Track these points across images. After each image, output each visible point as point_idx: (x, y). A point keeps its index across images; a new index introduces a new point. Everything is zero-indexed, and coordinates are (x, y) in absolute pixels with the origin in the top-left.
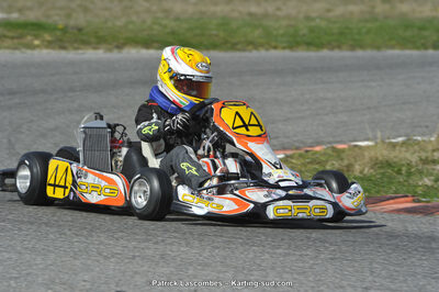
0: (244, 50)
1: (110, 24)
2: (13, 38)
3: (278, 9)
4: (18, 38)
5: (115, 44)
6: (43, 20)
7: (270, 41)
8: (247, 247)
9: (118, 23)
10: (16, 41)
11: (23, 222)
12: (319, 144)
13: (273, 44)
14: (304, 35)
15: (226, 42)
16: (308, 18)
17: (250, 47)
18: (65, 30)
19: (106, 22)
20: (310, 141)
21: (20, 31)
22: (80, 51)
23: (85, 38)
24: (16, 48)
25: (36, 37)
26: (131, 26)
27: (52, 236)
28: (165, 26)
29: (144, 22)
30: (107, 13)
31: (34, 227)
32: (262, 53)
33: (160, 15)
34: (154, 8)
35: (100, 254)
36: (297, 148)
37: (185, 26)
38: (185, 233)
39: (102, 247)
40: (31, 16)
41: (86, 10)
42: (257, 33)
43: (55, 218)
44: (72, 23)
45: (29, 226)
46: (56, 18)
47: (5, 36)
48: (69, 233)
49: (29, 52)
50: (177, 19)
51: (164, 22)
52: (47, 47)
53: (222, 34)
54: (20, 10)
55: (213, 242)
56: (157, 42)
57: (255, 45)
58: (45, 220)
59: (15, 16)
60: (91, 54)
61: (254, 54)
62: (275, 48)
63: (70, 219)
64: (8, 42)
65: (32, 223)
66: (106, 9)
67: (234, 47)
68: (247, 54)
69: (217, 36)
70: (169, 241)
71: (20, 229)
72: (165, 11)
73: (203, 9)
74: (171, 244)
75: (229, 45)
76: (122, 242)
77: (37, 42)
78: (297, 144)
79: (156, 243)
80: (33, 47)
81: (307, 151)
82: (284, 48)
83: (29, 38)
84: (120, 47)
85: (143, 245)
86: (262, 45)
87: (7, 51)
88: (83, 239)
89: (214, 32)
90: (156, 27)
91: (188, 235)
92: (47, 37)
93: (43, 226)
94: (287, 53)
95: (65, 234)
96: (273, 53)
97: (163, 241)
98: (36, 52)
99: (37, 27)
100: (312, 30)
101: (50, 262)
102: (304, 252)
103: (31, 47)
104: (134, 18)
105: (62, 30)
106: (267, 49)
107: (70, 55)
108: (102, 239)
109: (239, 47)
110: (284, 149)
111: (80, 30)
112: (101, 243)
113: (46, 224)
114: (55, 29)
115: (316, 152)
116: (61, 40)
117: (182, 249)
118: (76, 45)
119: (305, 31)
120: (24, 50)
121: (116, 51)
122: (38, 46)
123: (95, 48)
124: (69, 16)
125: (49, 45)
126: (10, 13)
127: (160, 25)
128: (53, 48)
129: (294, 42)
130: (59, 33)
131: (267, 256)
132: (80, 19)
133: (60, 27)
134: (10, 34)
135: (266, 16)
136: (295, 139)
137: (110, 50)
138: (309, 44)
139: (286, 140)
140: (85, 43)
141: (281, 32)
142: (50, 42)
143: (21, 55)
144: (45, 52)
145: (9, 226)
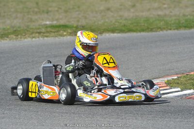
0: (157, 31)
1: (96, 23)
2: (54, 32)
3: (171, 12)
4: (57, 32)
5: (99, 32)
6: (67, 23)
7: (168, 27)
8: (163, 119)
9: (100, 23)
10: (56, 33)
11: (63, 113)
12: (192, 71)
13: (169, 28)
14: (183, 23)
15: (148, 28)
16: (184, 15)
19: (95, 23)
20: (189, 70)
21: (57, 29)
24: (56, 37)
25: (65, 31)
26: (105, 24)
27: (76, 118)
28: (121, 23)
29: (111, 22)
30: (95, 19)
31: (68, 115)
32: (165, 32)
33: (118, 18)
34: (115, 15)
36: (183, 74)
37: (130, 22)
38: (134, 114)
39: (98, 122)
40: (62, 22)
41: (86, 18)
42: (162, 23)
43: (77, 110)
44: (80, 24)
45: (66, 114)
46: (73, 22)
47: (51, 32)
48: (83, 116)
49: (62, 38)
50: (126, 19)
51: (120, 21)
52: (69, 35)
54: (57, 20)
55: (148, 117)
56: (117, 30)
57: (161, 29)
58: (72, 111)
59: (55, 23)
61: (161, 33)
62: (170, 29)
63: (83, 110)
64: (53, 34)
65: (67, 113)
66: (94, 17)
67: (152, 30)
68: (158, 33)
69: (144, 26)
70: (128, 118)
71: (62, 116)
72: (121, 16)
73: (137, 14)
75: (150, 30)
76: (107, 119)
77: (65, 33)
78: (182, 72)
79: (122, 119)
80: (64, 36)
81: (187, 75)
82: (174, 29)
83: (61, 31)
84: (101, 33)
85: (116, 120)
86: (164, 29)
87: (52, 38)
88: (90, 119)
89: (143, 24)
90: (117, 23)
91: (136, 115)
92: (69, 31)
93: (72, 114)
94: (176, 31)
95: (82, 117)
96: (169, 32)
97: (125, 118)
98: (65, 38)
99: (65, 27)
100: (186, 21)
102: (189, 120)
103: (62, 35)
104: (107, 20)
105: (76, 27)
108: (98, 119)
109: (154, 30)
110: (177, 74)
111: (83, 27)
112: (98, 120)
114: (73, 27)
115: (191, 75)
116: (75, 32)
117: (134, 121)
119: (184, 21)
120: (59, 37)
121: (99, 35)
122: (66, 35)
124: (78, 21)
126: (52, 21)
127: (118, 22)
128: (72, 36)
129: (179, 26)
130: (74, 29)
131: (172, 122)
132: (83, 22)
133: (75, 26)
134: (53, 30)
135: (165, 15)
136: (182, 69)
138: (186, 27)
139: (177, 70)
141: (172, 22)
142: (71, 33)
143: (59, 39)
144: (69, 37)
145: (57, 115)
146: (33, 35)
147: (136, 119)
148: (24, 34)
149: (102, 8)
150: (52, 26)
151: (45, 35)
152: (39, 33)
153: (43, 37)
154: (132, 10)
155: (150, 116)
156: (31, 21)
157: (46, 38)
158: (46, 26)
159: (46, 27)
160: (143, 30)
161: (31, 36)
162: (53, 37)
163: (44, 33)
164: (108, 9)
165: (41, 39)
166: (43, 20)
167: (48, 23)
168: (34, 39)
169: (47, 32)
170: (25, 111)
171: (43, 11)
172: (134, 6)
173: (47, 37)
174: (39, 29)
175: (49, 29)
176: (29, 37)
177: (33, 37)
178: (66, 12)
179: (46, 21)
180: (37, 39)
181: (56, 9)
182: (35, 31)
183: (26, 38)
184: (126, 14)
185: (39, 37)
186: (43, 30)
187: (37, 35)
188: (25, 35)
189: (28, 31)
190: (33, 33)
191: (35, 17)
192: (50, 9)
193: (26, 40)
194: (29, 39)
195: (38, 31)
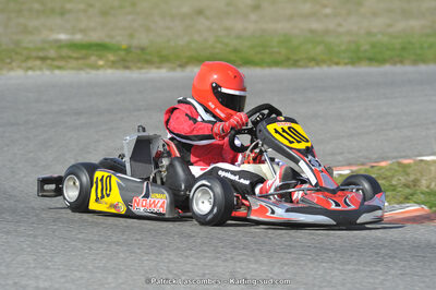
0: (307, 67)
1: (172, 43)
2: (77, 59)
3: (340, 25)
4: (85, 58)
5: (178, 63)
6: (107, 41)
7: (332, 57)
8: (316, 263)
9: (181, 42)
10: (81, 62)
11: (92, 241)
12: (383, 159)
13: (336, 60)
14: (366, 51)
15: (288, 59)
16: (369, 34)
17: (313, 63)
18: (128, 50)
19: (168, 41)
20: (375, 156)
21: (84, 52)
22: (143, 71)
23: (148, 57)
24: (81, 69)
25: (100, 57)
26: (193, 45)
27: (122, 255)
28: (227, 45)
29: (206, 40)
30: (169, 33)
31: (104, 246)
32: (325, 69)
33: (221, 33)
35: (170, 272)
36: (363, 164)
38: (253, 251)
39: (172, 265)
40: (95, 37)
41: (148, 29)
42: (319, 49)
43: (125, 237)
44: (135, 42)
45: (99, 245)
46: (119, 38)
47: (70, 57)
48: (138, 251)
49: (93, 72)
50: (239, 37)
52: (111, 67)
53: (284, 51)
54: (82, 31)
55: (282, 258)
57: (316, 61)
58: (114, 239)
59: (78, 37)
60: (154, 73)
61: (316, 70)
62: (337, 64)
63: (139, 237)
64: (73, 63)
65: (102, 242)
66: (168, 28)
67: (296, 64)
68: (309, 71)
69: (278, 53)
71: (90, 248)
72: (227, 29)
73: (265, 26)
74: (240, 262)
75: (291, 62)
77: (101, 63)
78: (362, 160)
79: (226, 260)
80: (97, 68)
81: (372, 167)
82: (346, 64)
83: (93, 58)
84: (182, 66)
86: (324, 62)
87: (73, 72)
88: (153, 258)
89: (276, 50)
90: (218, 45)
91: (257, 252)
92: (111, 57)
93: (113, 245)
94: (350, 69)
95: (135, 252)
96: (336, 69)
97: (232, 258)
98: (101, 72)
99: (101, 48)
100: (373, 46)
101: (120, 281)
102: (374, 269)
104: (196, 37)
105: (125, 50)
106: (329, 66)
107: (134, 75)
108: (171, 257)
109: (301, 63)
110: (350, 165)
111: (143, 49)
112: (171, 261)
113: (115, 243)
114: (119, 49)
115: (381, 168)
116: (124, 60)
117: (252, 266)
118: (139, 65)
119: (367, 47)
120: (88, 70)
121: (179, 70)
122: (102, 67)
123: (158, 68)
124: (131, 36)
125: (113, 65)
126: (73, 34)
127: (222, 43)
128: (117, 68)
129: (356, 58)
130: (122, 53)
131: (337, 272)
132: (142, 39)
133: (124, 46)
134: (75, 55)
135: (327, 32)
136: (360, 154)
137: (173, 69)
138: (371, 60)
139: (350, 156)
140: (149, 62)
141: (343, 47)
142: (113, 62)
143: (86, 76)
144: (109, 71)
145: (79, 245)
146: (30, 63)
147: (257, 262)
148: (8, 61)
149: (185, 9)
150: (73, 46)
151: (56, 63)
152: (43, 59)
153: (52, 68)
154: (253, 17)
155: (288, 256)
156: (25, 30)
157: (57, 72)
158: (59, 45)
159: (60, 47)
160: (276, 64)
161: (24, 65)
162: (73, 68)
163: (53, 59)
164: (200, 12)
165: (47, 73)
166: (51, 30)
167: (63, 37)
168: (30, 73)
169: (62, 58)
170: (8, 233)
171: (53, 11)
172: (256, 8)
173: (59, 68)
174: (43, 49)
175: (65, 52)
176: (19, 67)
177: (30, 68)
178: (104, 13)
179: (59, 33)
180: (38, 73)
181: (82, 6)
182: (34, 54)
183: (12, 69)
184: (239, 25)
185: (41, 69)
186: (52, 53)
187: (38, 63)
188: (10, 63)
189: (17, 53)
190: (28, 58)
191: (33, 23)
192: (68, 6)
193: (12, 74)
194: (20, 73)
195: (41, 54)
